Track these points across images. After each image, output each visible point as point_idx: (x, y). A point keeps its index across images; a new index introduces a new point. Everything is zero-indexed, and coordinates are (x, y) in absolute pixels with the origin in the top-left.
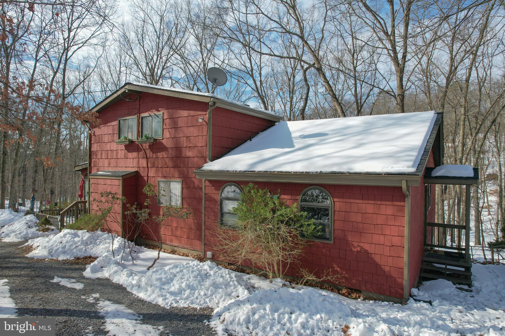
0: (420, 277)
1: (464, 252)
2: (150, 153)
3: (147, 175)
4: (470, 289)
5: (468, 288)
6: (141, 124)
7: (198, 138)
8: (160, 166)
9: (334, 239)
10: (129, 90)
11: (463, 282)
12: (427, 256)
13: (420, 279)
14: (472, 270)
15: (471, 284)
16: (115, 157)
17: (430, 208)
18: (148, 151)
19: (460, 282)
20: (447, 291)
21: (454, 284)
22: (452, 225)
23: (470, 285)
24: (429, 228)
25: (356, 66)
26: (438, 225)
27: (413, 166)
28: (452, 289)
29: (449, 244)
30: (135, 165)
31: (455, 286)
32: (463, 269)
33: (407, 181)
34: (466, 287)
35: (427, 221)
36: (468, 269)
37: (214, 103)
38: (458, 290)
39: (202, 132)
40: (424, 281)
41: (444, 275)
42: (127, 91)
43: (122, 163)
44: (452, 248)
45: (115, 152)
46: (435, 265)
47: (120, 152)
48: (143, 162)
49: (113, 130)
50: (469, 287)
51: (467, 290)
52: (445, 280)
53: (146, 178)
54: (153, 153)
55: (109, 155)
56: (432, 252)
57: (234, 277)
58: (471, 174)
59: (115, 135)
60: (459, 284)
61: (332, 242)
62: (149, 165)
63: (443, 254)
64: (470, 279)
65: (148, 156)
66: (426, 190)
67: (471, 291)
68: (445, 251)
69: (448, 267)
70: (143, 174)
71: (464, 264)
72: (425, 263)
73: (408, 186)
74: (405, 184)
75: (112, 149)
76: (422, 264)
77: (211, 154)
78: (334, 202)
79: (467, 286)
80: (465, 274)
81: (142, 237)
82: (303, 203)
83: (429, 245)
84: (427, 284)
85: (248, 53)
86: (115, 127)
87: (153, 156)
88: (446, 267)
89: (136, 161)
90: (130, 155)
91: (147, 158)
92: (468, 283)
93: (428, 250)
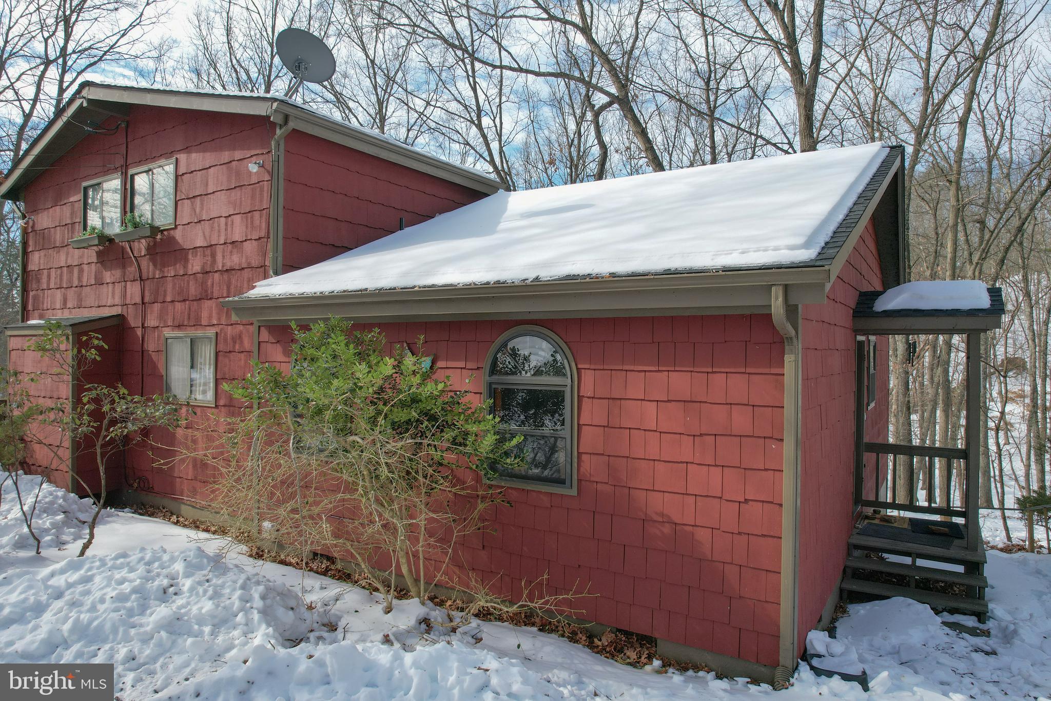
0: (841, 590)
1: (961, 521)
2: (148, 266)
3: (143, 325)
4: (981, 626)
5: (977, 625)
6: (128, 194)
7: (252, 217)
8: (169, 299)
9: (579, 481)
10: (90, 101)
11: (962, 606)
12: (863, 533)
13: (841, 598)
14: (988, 571)
15: (985, 613)
16: (76, 283)
17: (872, 405)
18: (144, 263)
19: (954, 605)
20: (916, 636)
21: (937, 612)
22: (929, 448)
23: (982, 616)
24: (869, 458)
25: (715, 107)
26: (896, 449)
27: (807, 245)
28: (931, 628)
29: (921, 498)
30: (117, 300)
31: (938, 619)
32: (960, 569)
33: (786, 288)
34: (970, 622)
35: (866, 439)
36: (975, 567)
37: (286, 118)
38: (947, 630)
39: (261, 201)
40: (852, 602)
41: (908, 585)
42: (85, 104)
43: (90, 296)
44: (929, 510)
45: (76, 271)
46: (885, 555)
47: (85, 267)
48: (134, 291)
49: (73, 213)
50: (979, 621)
51: (973, 632)
52: (910, 601)
53: (139, 332)
54: (155, 266)
55: (65, 278)
56: (876, 522)
57: (256, 596)
58: (985, 302)
59: (77, 225)
60: (952, 611)
61: (574, 492)
62: (147, 299)
63: (906, 526)
64: (981, 597)
65: (144, 276)
66: (860, 351)
67: (987, 634)
68: (910, 519)
69: (920, 562)
70: (134, 321)
71: (962, 554)
72: (857, 553)
73: (791, 311)
74: (781, 299)
75: (70, 262)
76: (849, 554)
77: (280, 259)
78: (578, 369)
79: (974, 618)
80: (967, 581)
81: (131, 486)
82: (495, 378)
83: (869, 504)
84: (860, 611)
85: (470, 73)
86: (76, 205)
87: (154, 274)
88: (914, 562)
89: (118, 287)
90: (108, 276)
91: (141, 280)
92: (977, 608)
93: (867, 517)
